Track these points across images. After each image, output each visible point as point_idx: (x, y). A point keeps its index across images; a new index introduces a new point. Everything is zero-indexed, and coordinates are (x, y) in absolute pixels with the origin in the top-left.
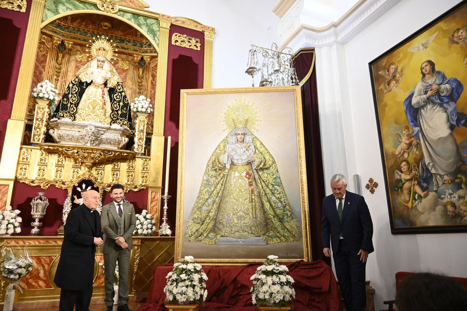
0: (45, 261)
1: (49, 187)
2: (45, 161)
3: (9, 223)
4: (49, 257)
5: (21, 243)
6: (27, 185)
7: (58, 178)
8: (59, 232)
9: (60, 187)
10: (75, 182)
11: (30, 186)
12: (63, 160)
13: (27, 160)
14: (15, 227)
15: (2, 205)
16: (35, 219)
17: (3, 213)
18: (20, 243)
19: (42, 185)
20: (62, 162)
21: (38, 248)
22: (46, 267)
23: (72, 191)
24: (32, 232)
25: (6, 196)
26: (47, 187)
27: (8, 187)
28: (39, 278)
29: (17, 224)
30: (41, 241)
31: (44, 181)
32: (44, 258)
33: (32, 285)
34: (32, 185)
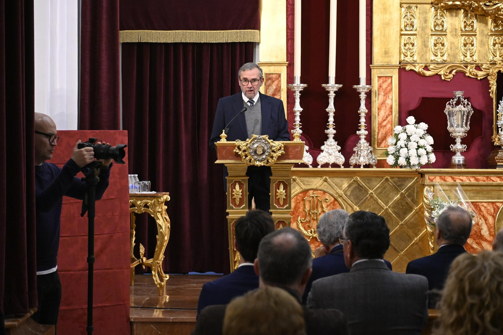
0: (488, 210)
1: (454, 75)
2: (443, 26)
3: (419, 147)
4: (493, 203)
5: (450, 180)
6: (418, 74)
7: (468, 59)
8: (499, 162)
9: (474, 75)
10: (500, 63)
11: (424, 76)
12: (473, 22)
13: (413, 26)
14: (427, 153)
15: (387, 113)
16: (455, 139)
17: (405, 130)
18: (448, 180)
19: (442, 73)
20: (473, 27)
21: (475, 188)
22: (490, 219)
23: (497, 82)
24: (453, 161)
25: (390, 97)
26: (451, 76)
27: (390, 80)
28: (481, 237)
29: (430, 149)
30: (479, 178)
31: (445, 65)
32: (485, 205)
33: (473, 248)
34: (428, 73)
